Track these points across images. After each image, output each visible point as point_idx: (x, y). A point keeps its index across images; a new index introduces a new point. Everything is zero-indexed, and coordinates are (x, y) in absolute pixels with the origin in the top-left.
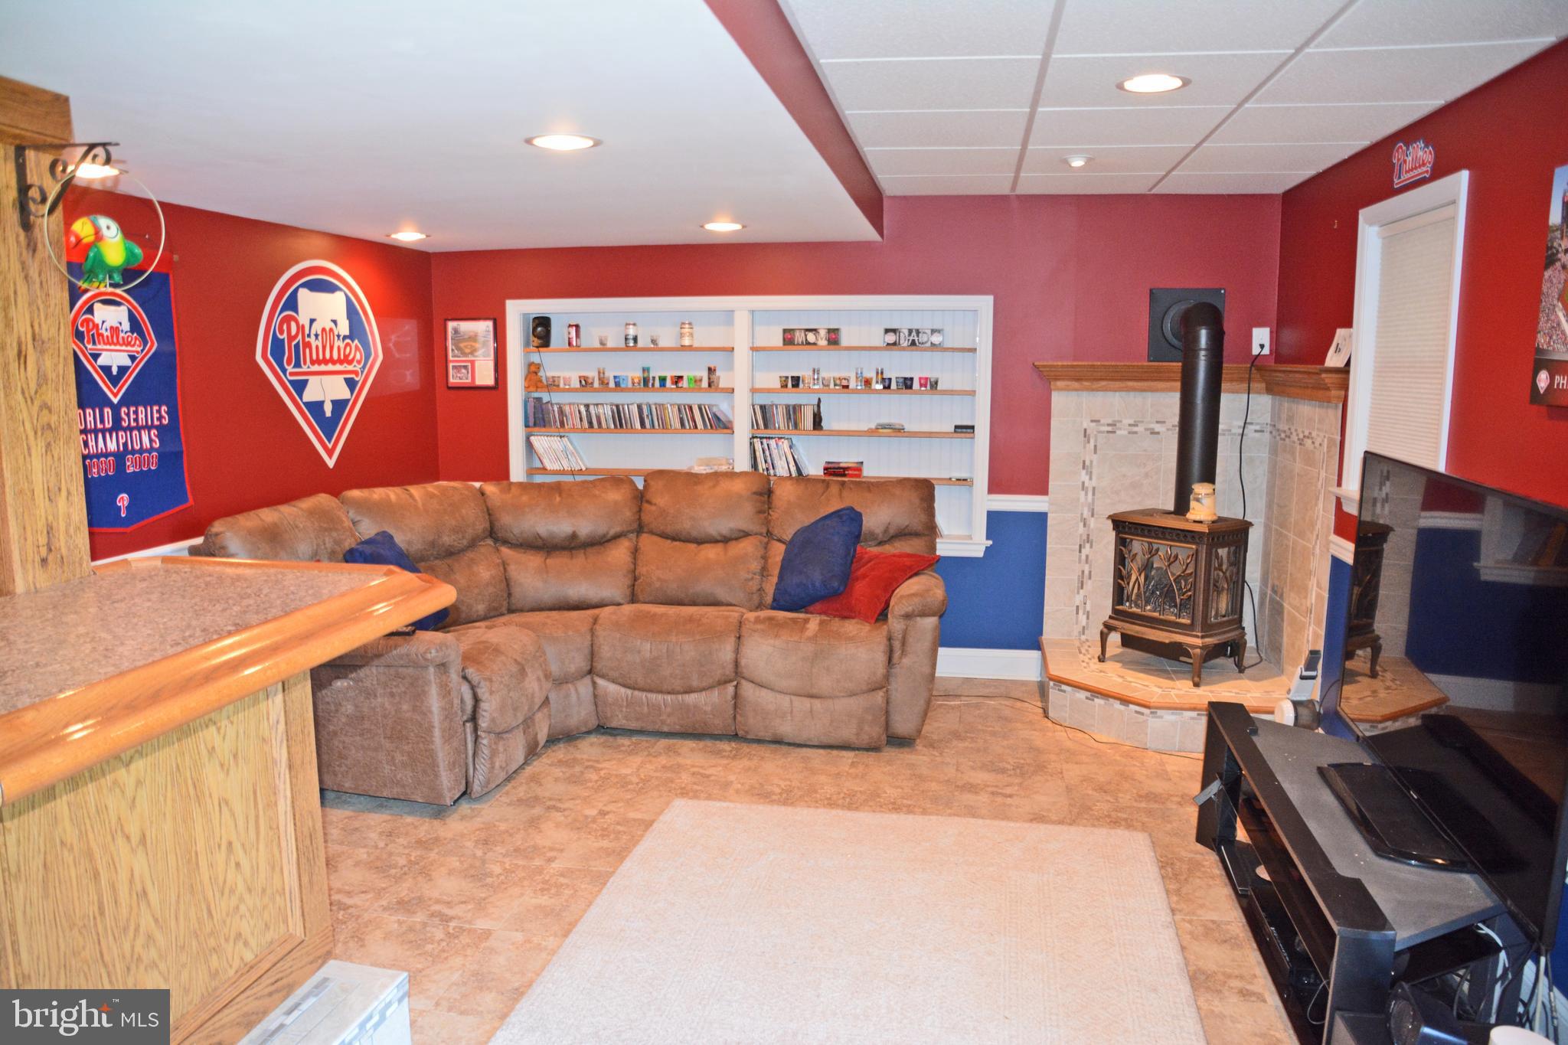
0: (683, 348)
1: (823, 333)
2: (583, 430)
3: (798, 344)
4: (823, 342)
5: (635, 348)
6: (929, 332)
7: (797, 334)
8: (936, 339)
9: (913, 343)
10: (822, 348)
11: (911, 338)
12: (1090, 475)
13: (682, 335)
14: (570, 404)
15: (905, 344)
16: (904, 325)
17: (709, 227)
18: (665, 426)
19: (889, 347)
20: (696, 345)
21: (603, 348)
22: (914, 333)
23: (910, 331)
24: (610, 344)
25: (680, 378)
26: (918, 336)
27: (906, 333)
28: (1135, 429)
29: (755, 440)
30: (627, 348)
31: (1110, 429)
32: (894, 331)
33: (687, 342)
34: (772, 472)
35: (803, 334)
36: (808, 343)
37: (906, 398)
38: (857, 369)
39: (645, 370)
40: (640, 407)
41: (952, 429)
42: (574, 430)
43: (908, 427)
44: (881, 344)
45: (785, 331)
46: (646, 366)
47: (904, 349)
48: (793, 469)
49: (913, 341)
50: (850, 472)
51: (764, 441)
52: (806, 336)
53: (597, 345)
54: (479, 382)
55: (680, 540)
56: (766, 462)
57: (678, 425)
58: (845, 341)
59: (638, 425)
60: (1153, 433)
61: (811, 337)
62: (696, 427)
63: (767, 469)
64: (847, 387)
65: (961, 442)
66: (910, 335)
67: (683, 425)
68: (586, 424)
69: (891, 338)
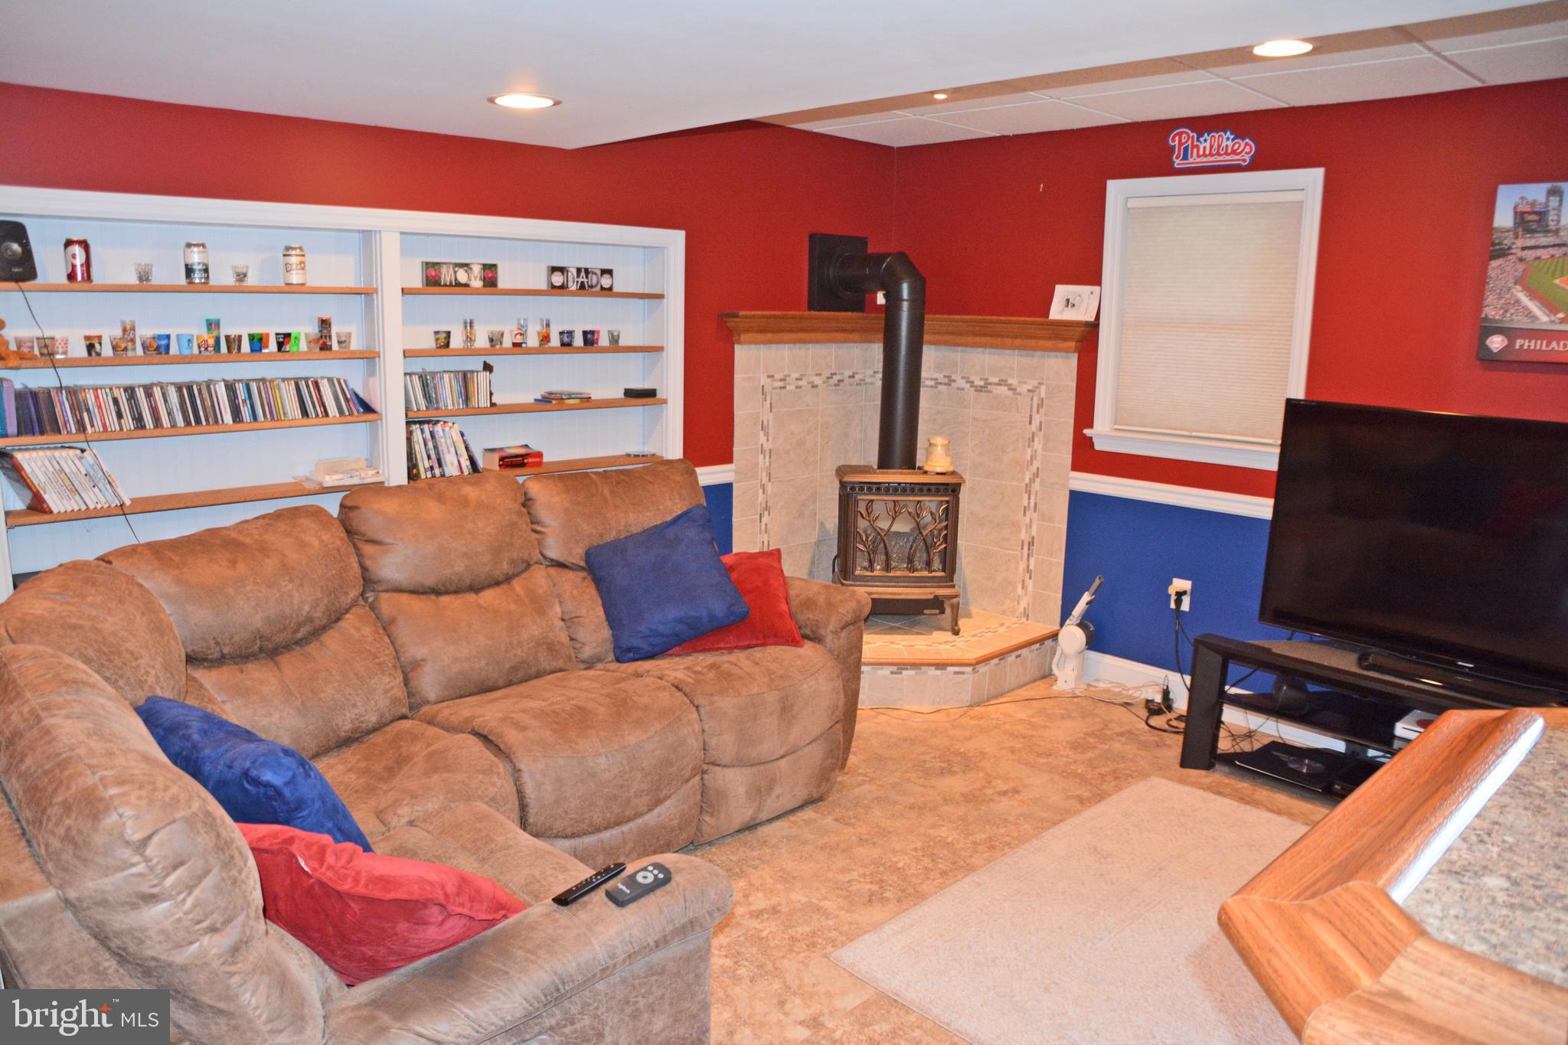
0: (290, 289)
1: (477, 270)
2: (122, 436)
3: (445, 285)
4: (477, 283)
5: (206, 288)
6: (599, 273)
7: (444, 270)
8: (606, 281)
9: (582, 286)
10: (477, 292)
11: (580, 280)
12: (767, 434)
13: (287, 268)
14: (95, 389)
15: (573, 287)
16: (572, 263)
18: (275, 416)
20: (313, 282)
21: (144, 284)
22: (583, 274)
23: (579, 270)
24: (157, 279)
25: (288, 336)
26: (587, 277)
27: (574, 272)
28: (800, 383)
29: (414, 427)
30: (190, 287)
31: (781, 384)
32: (562, 270)
33: (295, 278)
34: (437, 472)
35: (451, 271)
36: (458, 284)
37: (588, 358)
38: (519, 320)
39: (212, 325)
40: (230, 388)
42: (106, 435)
43: (596, 395)
44: (543, 285)
45: (428, 265)
46: (212, 317)
47: (573, 294)
48: (466, 463)
49: (582, 283)
50: (530, 460)
51: (426, 427)
52: (455, 272)
53: (133, 280)
56: (429, 457)
57: (298, 414)
58: (503, 283)
59: (228, 418)
60: (814, 386)
61: (462, 277)
62: (326, 414)
63: (432, 468)
66: (578, 276)
67: (305, 413)
68: (128, 423)
69: (557, 279)
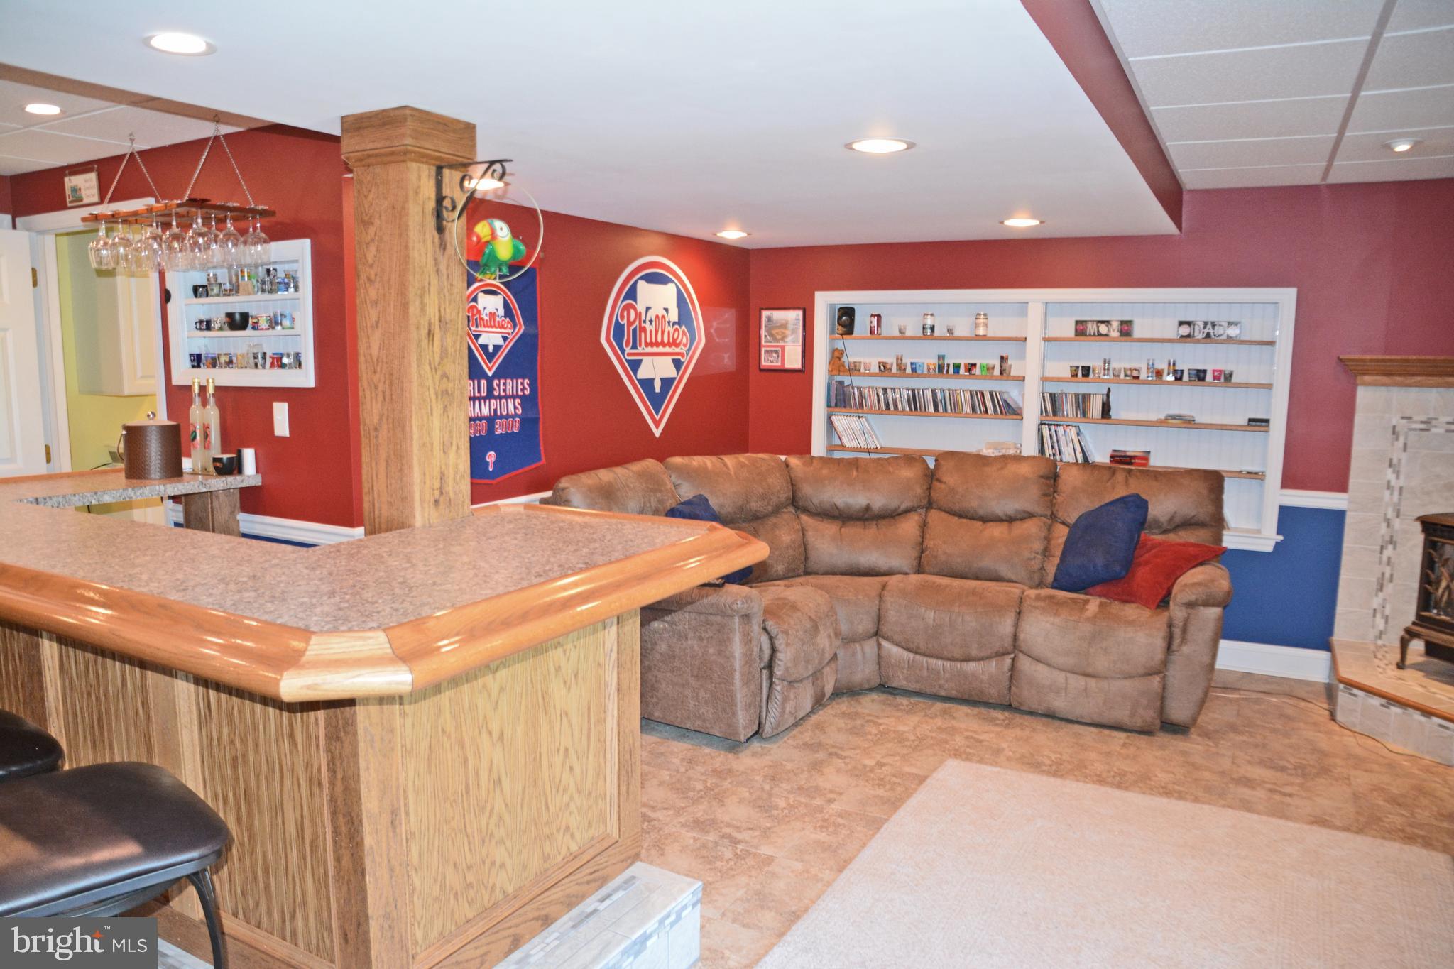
0: (978, 338)
1: (1115, 325)
2: (881, 413)
3: (1090, 335)
4: (1115, 334)
5: (932, 337)
6: (1226, 324)
7: (1089, 325)
8: (1233, 332)
9: (1208, 336)
10: (1114, 340)
11: (1206, 331)
12: (1397, 473)
13: (977, 326)
14: (869, 388)
15: (1199, 336)
16: (1199, 317)
17: (1007, 223)
18: (956, 410)
19: (1183, 339)
20: (989, 335)
21: (902, 336)
22: (1209, 326)
23: (1206, 324)
24: (908, 333)
25: (974, 365)
26: (1213, 329)
27: (1202, 325)
29: (1043, 426)
30: (925, 337)
31: (1423, 426)
32: (1189, 323)
33: (981, 332)
34: (1058, 457)
35: (1095, 326)
36: (1100, 335)
37: (1198, 390)
38: (1149, 360)
39: (941, 357)
40: (934, 392)
41: (1245, 422)
42: (872, 411)
43: (1200, 419)
44: (1173, 335)
45: (1077, 322)
46: (941, 354)
47: (1198, 341)
48: (1080, 456)
49: (1208, 333)
50: (1137, 461)
51: (1052, 427)
52: (1098, 327)
53: (897, 333)
54: (788, 366)
55: (966, 517)
56: (1053, 447)
57: (970, 410)
58: (1138, 332)
59: (931, 409)
61: (1103, 329)
62: (987, 412)
63: (1054, 455)
64: (1137, 378)
65: (1254, 436)
66: (1205, 327)
67: (974, 410)
68: (883, 406)
69: (1185, 330)
